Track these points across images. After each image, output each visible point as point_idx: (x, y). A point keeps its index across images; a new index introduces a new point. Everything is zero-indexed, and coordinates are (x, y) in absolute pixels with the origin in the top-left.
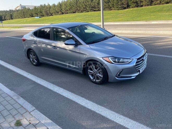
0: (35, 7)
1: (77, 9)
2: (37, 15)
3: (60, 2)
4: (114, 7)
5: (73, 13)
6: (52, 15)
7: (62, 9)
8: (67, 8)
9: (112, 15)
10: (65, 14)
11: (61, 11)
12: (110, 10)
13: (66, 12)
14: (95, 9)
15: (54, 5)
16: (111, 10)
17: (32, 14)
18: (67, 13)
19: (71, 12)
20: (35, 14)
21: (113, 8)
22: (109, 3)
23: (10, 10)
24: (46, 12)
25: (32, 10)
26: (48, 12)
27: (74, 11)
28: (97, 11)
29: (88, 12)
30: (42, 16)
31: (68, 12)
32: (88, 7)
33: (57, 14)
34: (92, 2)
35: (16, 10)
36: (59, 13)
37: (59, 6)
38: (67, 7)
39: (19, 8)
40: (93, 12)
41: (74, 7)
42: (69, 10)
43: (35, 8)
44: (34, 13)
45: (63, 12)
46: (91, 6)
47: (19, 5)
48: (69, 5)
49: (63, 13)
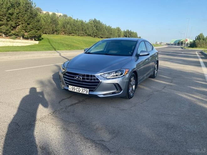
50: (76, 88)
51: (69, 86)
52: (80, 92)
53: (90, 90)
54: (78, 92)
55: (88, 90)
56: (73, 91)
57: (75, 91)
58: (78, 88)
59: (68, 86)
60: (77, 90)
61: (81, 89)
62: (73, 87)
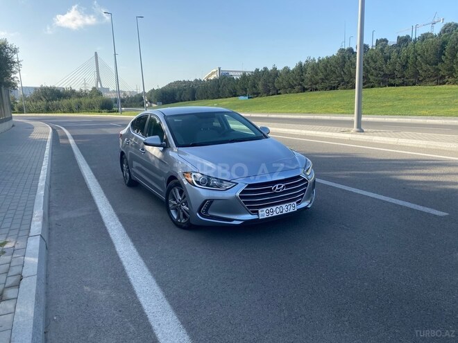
0: (244, 74)
1: (343, 80)
2: (244, 93)
3: (301, 64)
4: (453, 77)
5: (331, 89)
6: (280, 94)
7: (303, 80)
8: (316, 77)
9: (438, 97)
10: (311, 91)
11: (301, 85)
12: (440, 84)
13: (314, 86)
14: (392, 82)
15: (287, 70)
16: (444, 83)
17: (234, 89)
18: (316, 90)
19: (327, 88)
20: (242, 89)
21: (450, 80)
22: (439, 64)
23: (196, 80)
24: (265, 85)
25: (237, 79)
26: (270, 85)
27: (334, 83)
28: (397, 86)
29: (372, 87)
30: (254, 94)
31: (317, 86)
32: (372, 75)
33: (290, 92)
34: (386, 61)
35: (208, 80)
36: (296, 89)
37: (299, 73)
38: (317, 75)
39: (215, 76)
40: (388, 88)
41: (334, 76)
42: (320, 81)
43: (244, 77)
44: (238, 87)
45: (306, 87)
46: (382, 73)
47: (215, 70)
48: (323, 70)
49: (304, 90)
50: (274, 208)
51: (260, 210)
52: (284, 212)
53: (297, 203)
54: (280, 214)
55: (295, 203)
56: (270, 216)
57: (275, 214)
58: (279, 206)
59: (257, 212)
60: (278, 210)
61: (284, 206)
62: (269, 209)
